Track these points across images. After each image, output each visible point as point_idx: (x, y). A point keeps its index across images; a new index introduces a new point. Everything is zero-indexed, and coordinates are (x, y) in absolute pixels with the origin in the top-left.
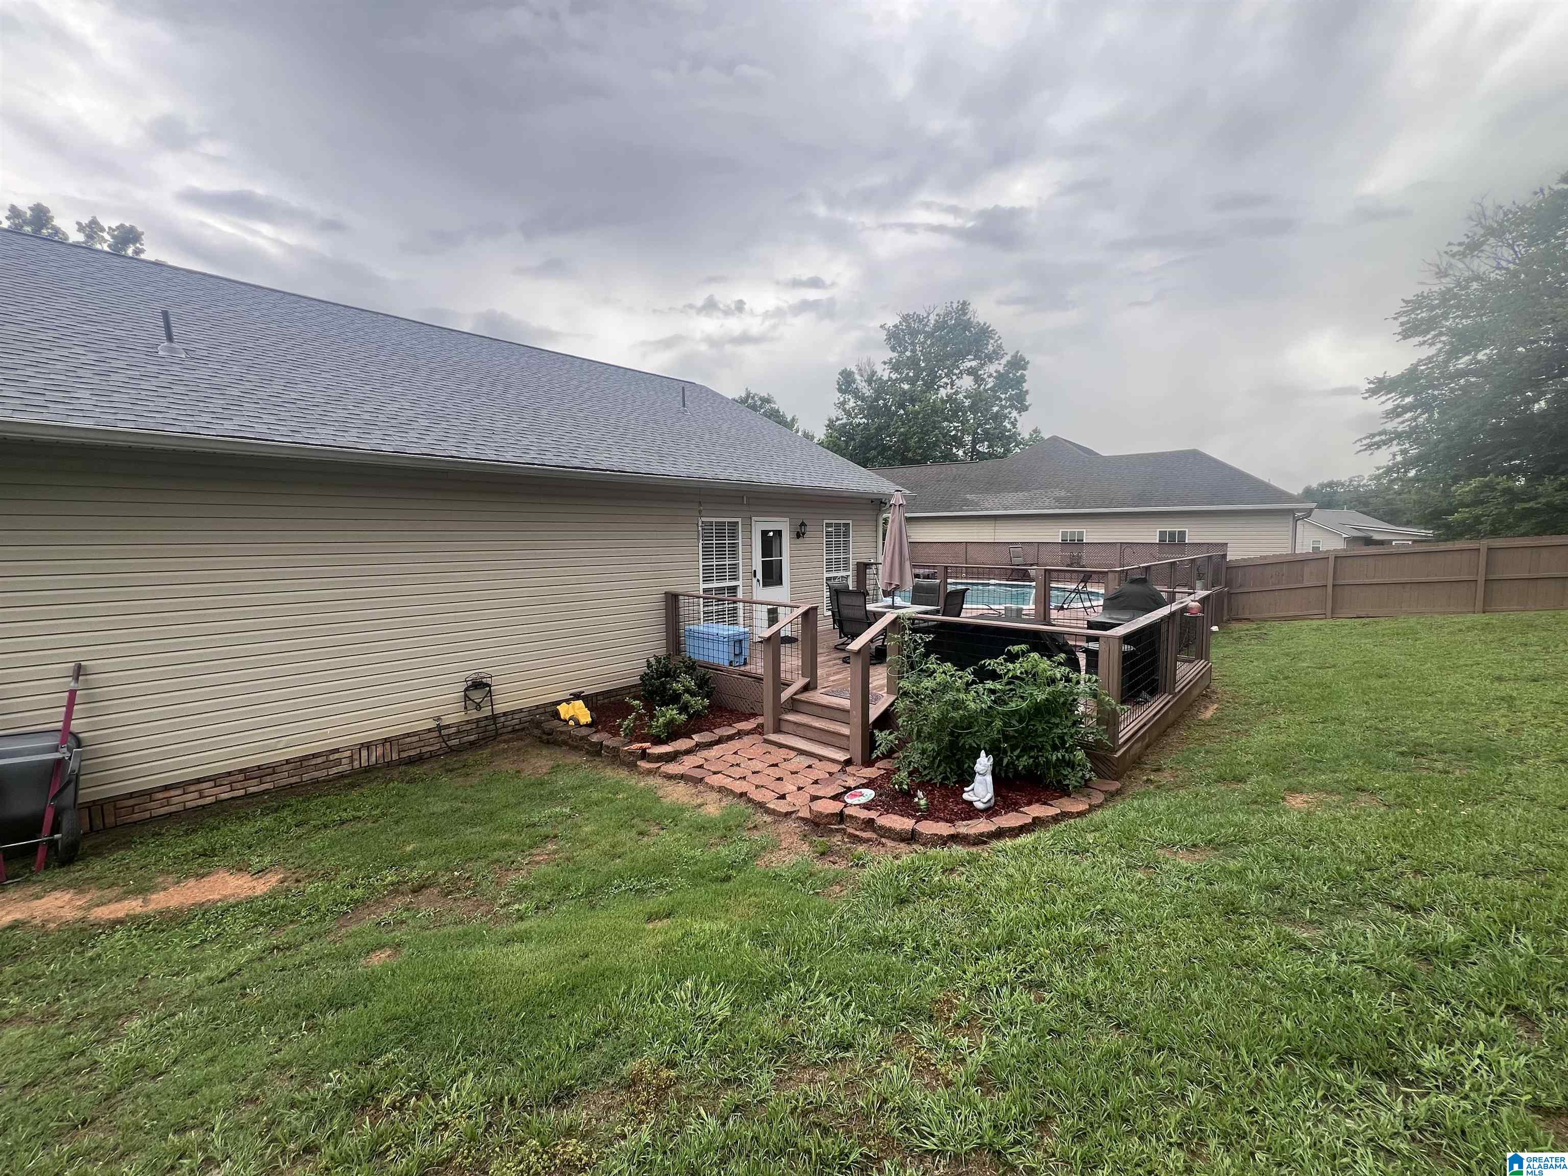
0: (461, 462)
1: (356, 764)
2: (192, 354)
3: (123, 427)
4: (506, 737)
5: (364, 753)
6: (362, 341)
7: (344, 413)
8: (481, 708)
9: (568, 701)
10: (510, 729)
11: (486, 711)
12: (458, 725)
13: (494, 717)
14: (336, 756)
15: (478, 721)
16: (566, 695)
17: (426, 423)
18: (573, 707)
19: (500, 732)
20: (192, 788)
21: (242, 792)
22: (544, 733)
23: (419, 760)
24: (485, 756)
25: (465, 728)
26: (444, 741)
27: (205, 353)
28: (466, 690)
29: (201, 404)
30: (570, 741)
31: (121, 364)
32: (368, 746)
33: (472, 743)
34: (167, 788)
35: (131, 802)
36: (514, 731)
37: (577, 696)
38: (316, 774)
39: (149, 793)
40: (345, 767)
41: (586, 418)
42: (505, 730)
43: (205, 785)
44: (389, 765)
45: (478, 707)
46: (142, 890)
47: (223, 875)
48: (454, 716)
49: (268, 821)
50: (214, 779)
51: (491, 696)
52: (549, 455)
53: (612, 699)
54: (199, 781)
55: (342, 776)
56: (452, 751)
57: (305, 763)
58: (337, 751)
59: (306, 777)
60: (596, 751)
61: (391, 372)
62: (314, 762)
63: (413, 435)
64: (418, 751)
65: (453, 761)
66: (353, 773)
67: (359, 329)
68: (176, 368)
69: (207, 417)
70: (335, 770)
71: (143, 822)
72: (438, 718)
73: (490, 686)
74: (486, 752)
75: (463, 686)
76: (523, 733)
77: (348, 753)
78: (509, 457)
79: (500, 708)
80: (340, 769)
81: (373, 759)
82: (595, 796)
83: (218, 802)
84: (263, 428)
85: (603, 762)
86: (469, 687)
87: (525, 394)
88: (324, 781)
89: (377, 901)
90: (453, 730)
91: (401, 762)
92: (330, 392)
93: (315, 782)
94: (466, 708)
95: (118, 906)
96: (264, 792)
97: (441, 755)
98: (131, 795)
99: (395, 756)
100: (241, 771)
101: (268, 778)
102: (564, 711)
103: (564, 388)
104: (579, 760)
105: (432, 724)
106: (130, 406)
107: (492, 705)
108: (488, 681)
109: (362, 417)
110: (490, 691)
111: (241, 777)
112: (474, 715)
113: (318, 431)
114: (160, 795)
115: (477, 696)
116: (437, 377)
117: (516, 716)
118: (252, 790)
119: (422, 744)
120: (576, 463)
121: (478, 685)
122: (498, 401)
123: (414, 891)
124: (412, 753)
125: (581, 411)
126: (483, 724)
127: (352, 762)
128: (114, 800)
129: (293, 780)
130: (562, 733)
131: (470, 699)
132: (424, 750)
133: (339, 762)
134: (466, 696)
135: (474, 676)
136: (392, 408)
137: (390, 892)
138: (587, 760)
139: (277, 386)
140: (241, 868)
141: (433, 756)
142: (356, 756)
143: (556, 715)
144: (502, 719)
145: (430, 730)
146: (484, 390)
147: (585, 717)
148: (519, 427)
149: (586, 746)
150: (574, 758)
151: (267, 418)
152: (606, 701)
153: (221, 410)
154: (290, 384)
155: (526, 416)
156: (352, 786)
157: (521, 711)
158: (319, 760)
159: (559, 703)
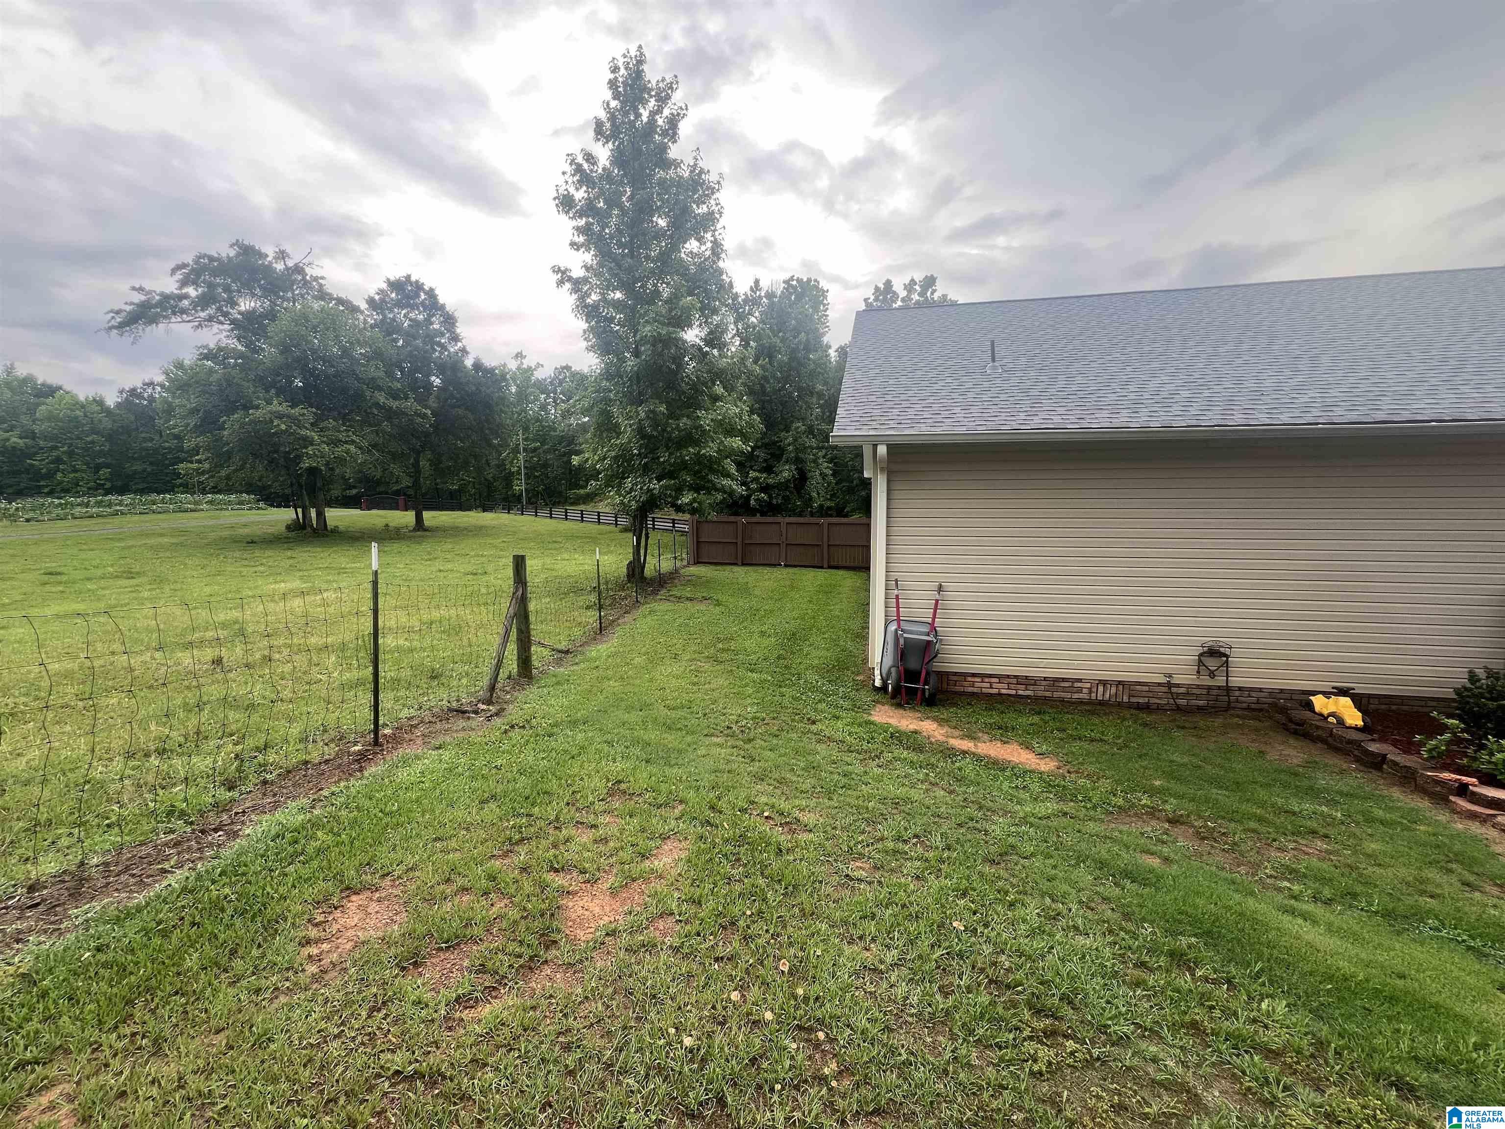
0: (1230, 431)
1: (1093, 695)
2: (1006, 368)
3: (981, 429)
4: (1240, 713)
5: (1101, 688)
6: (1117, 324)
7: (1113, 397)
8: (1215, 676)
9: (1326, 694)
10: (1245, 705)
11: (1220, 681)
12: (1189, 686)
13: (1228, 689)
14: (1079, 685)
15: (1209, 688)
16: (1327, 686)
17: (1185, 394)
18: (1336, 702)
19: (1232, 705)
20: (987, 680)
21: (1014, 692)
22: (1291, 721)
23: (1146, 708)
24: (1216, 724)
25: (1194, 691)
26: (1174, 699)
27: (1011, 365)
28: (1201, 655)
29: (1018, 406)
30: (1329, 739)
31: (970, 385)
32: (1104, 683)
33: (1199, 708)
34: (974, 675)
35: (955, 678)
36: (1248, 709)
37: (1342, 692)
38: (1063, 695)
39: (965, 675)
40: (1084, 696)
41: (1389, 356)
42: (1239, 705)
43: (994, 680)
44: (1120, 705)
45: (1212, 675)
46: (971, 737)
47: (1015, 746)
48: (1186, 677)
49: (1036, 719)
50: (1000, 677)
51: (1227, 667)
52: (1338, 411)
53: (1394, 707)
54: (990, 676)
55: (1081, 702)
56: (1179, 709)
57: (1057, 684)
58: (1080, 680)
59: (1056, 695)
60: (1376, 763)
61: (1147, 348)
62: (1063, 684)
63: (1176, 409)
64: (1146, 700)
65: (1181, 719)
66: (1090, 702)
67: (1112, 314)
68: (998, 381)
69: (1022, 416)
70: (1076, 696)
71: (963, 694)
72: (1170, 676)
73: (1227, 656)
74: (1219, 721)
75: (1201, 650)
76: (1260, 714)
77: (1088, 685)
78: (1285, 418)
79: (1236, 681)
80: (1081, 696)
81: (1107, 696)
82: (1379, 813)
83: (1000, 694)
84: (1057, 419)
85: (1384, 779)
86: (1204, 653)
87: (1297, 341)
88: (1068, 702)
89: (1136, 815)
90: (1182, 690)
91: (1130, 706)
92: (1099, 380)
93: (1062, 701)
94: (1198, 672)
95: (960, 742)
96: (1028, 697)
97: (1167, 710)
98: (955, 674)
99: (1126, 699)
100: (1016, 677)
101: (1031, 688)
102: (1319, 703)
103: (1351, 322)
104: (1345, 766)
105: (1163, 680)
106: (980, 415)
107: (1227, 676)
108: (1227, 651)
109: (1129, 398)
110: (1227, 662)
111: (1015, 681)
112: (1207, 681)
113: (1097, 415)
114: (969, 679)
115: (1212, 663)
116: (1191, 343)
117: (1253, 694)
118: (1020, 692)
119: (1151, 695)
120: (1380, 416)
121: (1213, 652)
122: (1263, 356)
123: (1169, 821)
124: (1141, 700)
125: (1380, 347)
126: (1215, 692)
127: (1090, 692)
128: (948, 674)
129: (1048, 694)
130: (1318, 727)
131: (1204, 665)
132: (1153, 701)
133: (1080, 690)
134: (1200, 661)
135: (1211, 643)
136: (1153, 385)
137: (1147, 813)
138: (1356, 769)
139: (1061, 384)
140: (1028, 747)
141: (1159, 709)
142: (1094, 690)
143: (1310, 706)
144: (1237, 693)
145: (1159, 684)
146: (1245, 347)
147: (1354, 717)
148: (1293, 382)
149: (1356, 752)
150: (1336, 761)
151: (1061, 410)
152: (1383, 707)
153: (1029, 409)
154: (1070, 378)
155: (1301, 367)
156: (1092, 713)
157: (1260, 690)
158: (1066, 684)
159: (1314, 693)
